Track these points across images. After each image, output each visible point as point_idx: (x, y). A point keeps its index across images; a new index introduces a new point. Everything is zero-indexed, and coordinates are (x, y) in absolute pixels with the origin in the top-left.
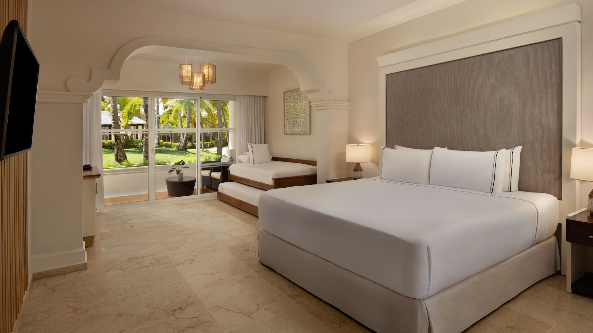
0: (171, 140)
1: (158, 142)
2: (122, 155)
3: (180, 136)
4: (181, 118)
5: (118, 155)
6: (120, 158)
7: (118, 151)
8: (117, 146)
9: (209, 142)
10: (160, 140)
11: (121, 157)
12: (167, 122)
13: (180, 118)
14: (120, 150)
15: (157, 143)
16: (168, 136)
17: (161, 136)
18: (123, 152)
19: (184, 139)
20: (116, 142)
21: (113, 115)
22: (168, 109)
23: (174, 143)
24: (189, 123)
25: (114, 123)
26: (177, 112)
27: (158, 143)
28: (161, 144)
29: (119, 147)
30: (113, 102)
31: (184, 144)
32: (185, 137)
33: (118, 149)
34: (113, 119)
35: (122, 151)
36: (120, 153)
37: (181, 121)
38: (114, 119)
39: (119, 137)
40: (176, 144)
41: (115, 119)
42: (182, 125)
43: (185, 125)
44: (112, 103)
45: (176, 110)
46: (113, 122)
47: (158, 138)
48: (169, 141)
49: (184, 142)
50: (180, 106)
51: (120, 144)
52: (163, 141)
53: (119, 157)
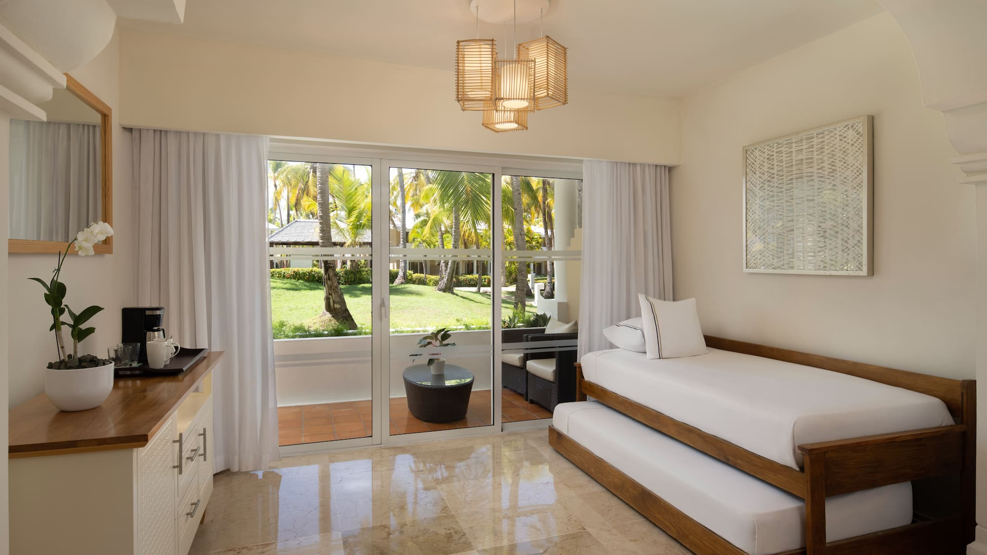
0: (426, 272)
1: (405, 274)
2: (337, 299)
3: (439, 264)
4: (443, 234)
5: (329, 298)
6: (334, 304)
7: (330, 292)
8: (329, 282)
9: (487, 276)
10: (408, 271)
11: (336, 303)
12: (419, 240)
13: (439, 233)
14: (333, 290)
15: (402, 275)
16: (421, 264)
17: (409, 263)
18: (339, 294)
19: (448, 270)
20: (326, 274)
21: (320, 223)
22: (422, 218)
23: (430, 276)
24: (456, 241)
25: (322, 238)
26: (437, 223)
27: (404, 277)
28: (410, 278)
29: (332, 283)
30: (322, 197)
31: (447, 279)
32: (450, 268)
33: (331, 287)
34: (320, 230)
35: (338, 292)
36: (333, 295)
37: (442, 238)
38: (322, 231)
39: (331, 265)
40: (434, 277)
41: (324, 231)
42: (443, 245)
43: (449, 245)
44: (320, 199)
45: (434, 220)
46: (321, 235)
47: (405, 267)
48: (422, 272)
49: (448, 276)
50: (441, 211)
51: (333, 277)
52: (411, 272)
53: (332, 303)
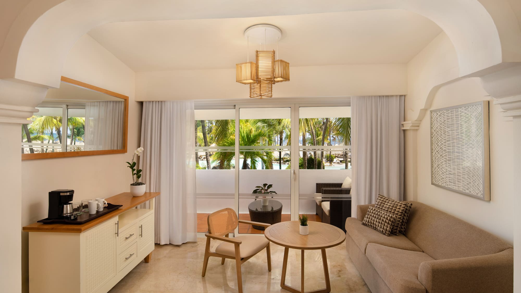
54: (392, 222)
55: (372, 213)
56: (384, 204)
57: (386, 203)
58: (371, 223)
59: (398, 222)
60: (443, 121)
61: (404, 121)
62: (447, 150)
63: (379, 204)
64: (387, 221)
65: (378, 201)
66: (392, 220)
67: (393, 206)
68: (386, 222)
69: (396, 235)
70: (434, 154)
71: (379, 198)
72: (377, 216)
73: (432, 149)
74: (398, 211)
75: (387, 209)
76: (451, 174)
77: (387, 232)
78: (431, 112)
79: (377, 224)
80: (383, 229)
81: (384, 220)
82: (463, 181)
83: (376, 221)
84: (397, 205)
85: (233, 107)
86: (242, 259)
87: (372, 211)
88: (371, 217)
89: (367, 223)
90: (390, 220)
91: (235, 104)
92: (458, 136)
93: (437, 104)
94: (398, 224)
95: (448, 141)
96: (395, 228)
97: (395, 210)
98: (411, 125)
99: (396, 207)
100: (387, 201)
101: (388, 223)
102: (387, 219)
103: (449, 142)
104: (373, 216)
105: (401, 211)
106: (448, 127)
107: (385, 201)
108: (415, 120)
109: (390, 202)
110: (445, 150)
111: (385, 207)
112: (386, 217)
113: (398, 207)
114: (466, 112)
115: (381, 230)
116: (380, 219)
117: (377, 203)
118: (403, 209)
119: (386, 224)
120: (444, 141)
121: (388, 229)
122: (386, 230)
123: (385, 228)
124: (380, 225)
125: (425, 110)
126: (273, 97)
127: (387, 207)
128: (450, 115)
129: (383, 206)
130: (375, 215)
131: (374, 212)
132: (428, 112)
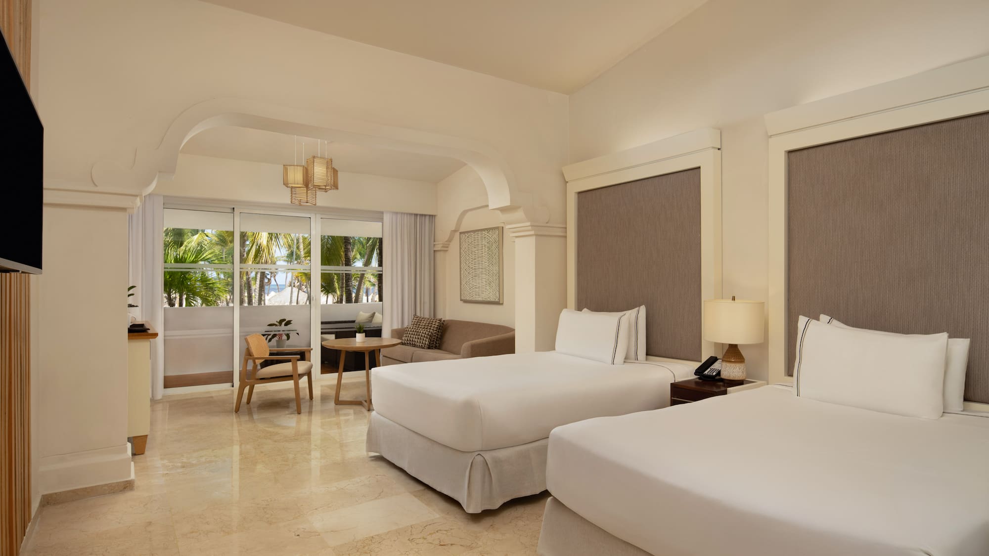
54: (430, 336)
55: (411, 331)
56: (420, 322)
57: (422, 322)
58: (410, 341)
59: (434, 337)
60: (470, 242)
61: (434, 242)
62: (474, 268)
63: (416, 323)
64: (426, 336)
65: (414, 321)
66: (430, 334)
67: (429, 323)
68: (424, 337)
69: (432, 349)
70: (462, 272)
71: (415, 318)
72: (415, 333)
73: (460, 269)
74: (434, 327)
75: (423, 327)
76: (476, 288)
77: (426, 346)
78: (461, 233)
79: (416, 340)
80: (423, 343)
81: (423, 335)
82: (486, 292)
83: (416, 338)
84: (433, 321)
85: (230, 211)
86: (299, 375)
87: (410, 330)
88: (410, 335)
89: (406, 342)
90: (428, 334)
91: (233, 207)
92: (482, 255)
93: (465, 227)
94: (434, 339)
95: (475, 259)
96: (432, 342)
97: (431, 326)
98: (441, 245)
99: (432, 324)
100: (423, 320)
101: (427, 338)
102: (425, 333)
103: (475, 261)
104: (412, 334)
105: (436, 326)
106: (475, 248)
107: (421, 320)
108: (446, 239)
109: (426, 320)
110: (472, 268)
111: (422, 325)
112: (424, 332)
113: (434, 323)
114: (488, 234)
115: (420, 345)
116: (419, 335)
117: (413, 323)
118: (438, 324)
119: (425, 339)
120: (471, 260)
121: (427, 343)
122: (425, 344)
123: (424, 342)
124: (419, 341)
125: (455, 231)
126: (317, 204)
127: (424, 324)
128: (476, 237)
129: (419, 325)
130: (413, 333)
131: (412, 330)
132: (458, 234)
